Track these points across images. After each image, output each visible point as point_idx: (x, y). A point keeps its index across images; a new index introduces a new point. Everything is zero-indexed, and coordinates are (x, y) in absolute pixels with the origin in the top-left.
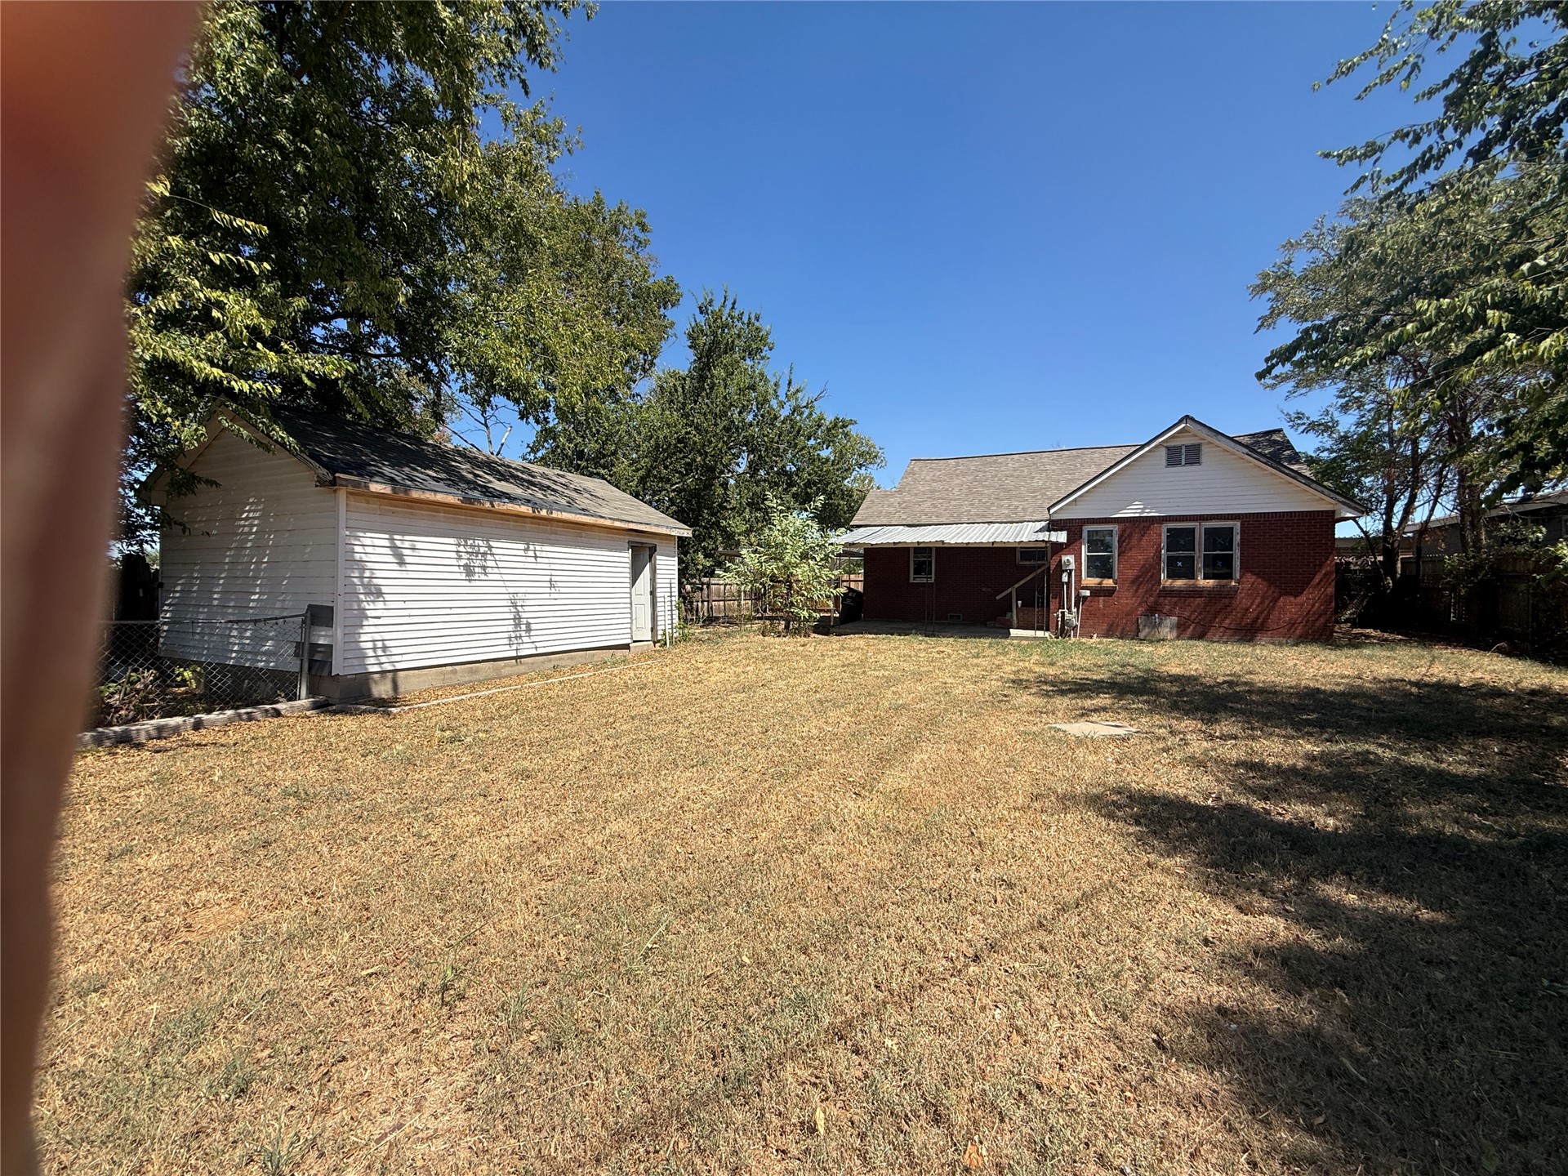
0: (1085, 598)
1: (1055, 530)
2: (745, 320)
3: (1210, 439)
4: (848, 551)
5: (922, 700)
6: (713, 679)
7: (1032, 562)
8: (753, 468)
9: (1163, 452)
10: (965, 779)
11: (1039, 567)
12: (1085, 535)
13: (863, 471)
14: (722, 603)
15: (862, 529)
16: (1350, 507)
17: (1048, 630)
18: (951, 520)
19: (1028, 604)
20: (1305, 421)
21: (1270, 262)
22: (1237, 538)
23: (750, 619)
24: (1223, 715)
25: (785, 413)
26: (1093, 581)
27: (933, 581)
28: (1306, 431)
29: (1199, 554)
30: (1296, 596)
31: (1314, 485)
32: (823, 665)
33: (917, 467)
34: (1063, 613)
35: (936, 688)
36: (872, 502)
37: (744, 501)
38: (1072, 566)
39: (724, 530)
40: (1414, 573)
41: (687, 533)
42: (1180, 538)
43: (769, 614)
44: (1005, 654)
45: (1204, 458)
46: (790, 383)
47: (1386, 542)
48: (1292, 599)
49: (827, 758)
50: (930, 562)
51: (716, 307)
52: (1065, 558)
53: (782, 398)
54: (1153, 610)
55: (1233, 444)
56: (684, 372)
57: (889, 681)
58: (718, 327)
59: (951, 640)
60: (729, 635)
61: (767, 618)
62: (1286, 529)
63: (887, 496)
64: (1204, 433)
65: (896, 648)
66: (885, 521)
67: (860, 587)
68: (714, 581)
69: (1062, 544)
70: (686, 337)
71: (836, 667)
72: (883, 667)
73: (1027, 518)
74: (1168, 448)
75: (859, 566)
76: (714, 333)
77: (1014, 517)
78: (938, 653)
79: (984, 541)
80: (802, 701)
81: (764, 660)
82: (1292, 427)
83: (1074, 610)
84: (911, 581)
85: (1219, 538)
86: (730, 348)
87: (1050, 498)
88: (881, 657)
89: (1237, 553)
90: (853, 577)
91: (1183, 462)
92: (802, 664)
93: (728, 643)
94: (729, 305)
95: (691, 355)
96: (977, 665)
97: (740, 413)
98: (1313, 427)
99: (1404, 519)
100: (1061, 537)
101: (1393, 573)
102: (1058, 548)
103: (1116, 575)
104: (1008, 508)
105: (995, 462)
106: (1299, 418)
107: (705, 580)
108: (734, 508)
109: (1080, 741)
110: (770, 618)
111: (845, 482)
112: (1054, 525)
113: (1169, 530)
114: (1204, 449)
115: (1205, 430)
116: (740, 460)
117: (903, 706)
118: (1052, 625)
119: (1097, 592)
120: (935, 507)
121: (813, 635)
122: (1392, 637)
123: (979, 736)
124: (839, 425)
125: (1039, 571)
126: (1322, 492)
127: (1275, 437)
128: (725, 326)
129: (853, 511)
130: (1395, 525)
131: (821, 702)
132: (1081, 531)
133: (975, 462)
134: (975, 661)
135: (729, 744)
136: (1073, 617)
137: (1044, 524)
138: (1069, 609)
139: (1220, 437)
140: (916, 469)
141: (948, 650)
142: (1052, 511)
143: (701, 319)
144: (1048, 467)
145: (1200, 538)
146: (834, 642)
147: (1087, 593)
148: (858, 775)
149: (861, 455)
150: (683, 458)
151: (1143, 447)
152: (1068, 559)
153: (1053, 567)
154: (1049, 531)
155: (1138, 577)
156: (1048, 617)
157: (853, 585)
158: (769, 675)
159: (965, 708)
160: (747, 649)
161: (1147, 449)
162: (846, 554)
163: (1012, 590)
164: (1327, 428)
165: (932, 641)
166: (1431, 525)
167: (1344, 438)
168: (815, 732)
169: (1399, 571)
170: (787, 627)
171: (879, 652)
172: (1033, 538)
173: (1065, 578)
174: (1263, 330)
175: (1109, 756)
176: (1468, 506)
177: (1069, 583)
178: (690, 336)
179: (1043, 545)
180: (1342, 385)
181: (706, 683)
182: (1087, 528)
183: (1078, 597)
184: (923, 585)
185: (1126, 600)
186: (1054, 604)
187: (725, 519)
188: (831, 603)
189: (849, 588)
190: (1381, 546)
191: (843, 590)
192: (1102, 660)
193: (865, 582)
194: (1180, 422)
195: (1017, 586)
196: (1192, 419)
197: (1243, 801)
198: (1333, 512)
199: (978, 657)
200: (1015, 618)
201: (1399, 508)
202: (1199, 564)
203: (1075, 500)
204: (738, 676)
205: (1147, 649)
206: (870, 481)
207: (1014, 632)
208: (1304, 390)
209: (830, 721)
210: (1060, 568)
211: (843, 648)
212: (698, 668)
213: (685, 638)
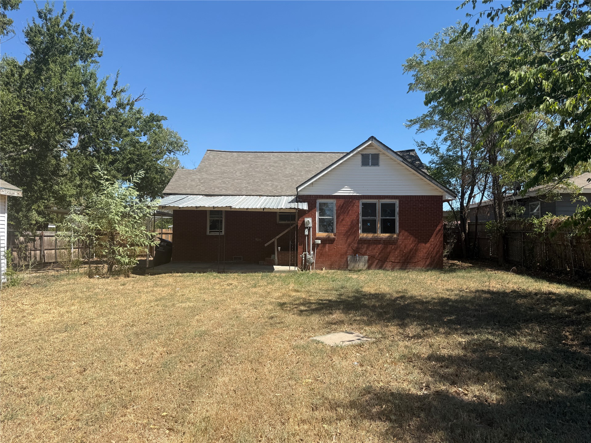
0: (318, 245)
1: (301, 202)
2: (80, 31)
3: (384, 151)
4: (161, 212)
5: (220, 325)
6: (37, 320)
7: (286, 222)
8: (83, 146)
9: (360, 157)
10: (261, 397)
11: (292, 225)
12: (318, 205)
13: (172, 155)
14: (53, 251)
15: (171, 197)
16: (449, 194)
17: (297, 266)
18: (236, 193)
19: (285, 249)
20: (425, 147)
21: (414, 54)
22: (397, 210)
23: (77, 264)
24: (408, 320)
25: (111, 105)
26: (323, 235)
27: (223, 233)
28: (426, 152)
29: (379, 218)
30: (426, 243)
31: (433, 181)
32: (139, 301)
33: (212, 155)
34: (305, 255)
35: (229, 313)
36: (179, 177)
37: (75, 171)
38: (311, 225)
39: (55, 192)
40: (474, 230)
41: (17, 193)
42: (369, 209)
43: (95, 259)
44: (272, 283)
45: (381, 162)
46: (116, 84)
47: (460, 214)
48: (424, 245)
49: (141, 393)
50: (222, 220)
51: (54, 15)
52: (306, 220)
53: (109, 94)
54: (356, 252)
55: (395, 155)
56: (21, 63)
57: (194, 311)
58: (55, 32)
59: (236, 275)
60: (57, 278)
61: (93, 263)
62: (420, 205)
63: (190, 174)
64: (381, 148)
65: (197, 283)
66: (189, 191)
67: (169, 238)
68: (46, 233)
69: (305, 210)
70: (23, 35)
71: (151, 301)
72: (188, 299)
73: (283, 193)
74: (363, 155)
75: (168, 222)
76: (51, 36)
77: (275, 192)
78: (228, 285)
79: (257, 207)
80: (120, 335)
81: (88, 299)
82: (420, 149)
83: (312, 252)
84: (208, 233)
85: (388, 209)
86: (65, 51)
87: (296, 182)
88: (186, 291)
89: (397, 218)
90: (164, 231)
91: (370, 164)
92: (122, 301)
93: (58, 286)
94: (66, 17)
95: (28, 50)
96: (255, 293)
97: (73, 102)
98: (429, 150)
99: (469, 201)
100: (304, 206)
101: (464, 230)
102: (302, 213)
103: (335, 231)
104: (272, 186)
105: (263, 156)
106: (423, 145)
107: (39, 233)
108: (65, 175)
109: (334, 349)
110: (97, 262)
111: (159, 162)
112: (299, 198)
113: (363, 204)
114: (381, 157)
115: (382, 146)
116: (73, 139)
117: (205, 333)
118: (299, 263)
119: (325, 241)
120: (224, 183)
121: (132, 275)
122: (466, 265)
123: (265, 354)
124: (153, 118)
125: (292, 227)
126: (437, 185)
127: (411, 153)
128: (60, 32)
129: (165, 183)
130: (465, 205)
131: (136, 334)
132: (315, 203)
133: (251, 155)
134: (254, 290)
135: (45, 389)
136: (311, 257)
137: (293, 197)
138: (309, 252)
139: (389, 151)
140: (211, 157)
141: (235, 283)
142: (299, 190)
143: (40, 22)
144: (295, 162)
145: (379, 208)
146: (149, 281)
147: (319, 242)
148: (170, 409)
149: (171, 144)
150: (17, 132)
151: (348, 154)
152: (308, 220)
153: (299, 225)
154: (297, 202)
155: (347, 232)
156: (297, 257)
157: (164, 237)
158: (91, 313)
159: (252, 329)
160: (73, 290)
161: (352, 155)
162: (159, 214)
163: (275, 240)
164: (436, 151)
165: (223, 276)
166: (482, 205)
167: (442, 157)
168: (131, 365)
169: (467, 229)
170: (110, 269)
171: (186, 287)
172: (289, 206)
173: (306, 233)
174: (411, 92)
175: (354, 359)
176: (498, 196)
177: (308, 236)
178: (28, 34)
179: (294, 211)
180: (439, 129)
181: (29, 325)
182: (319, 201)
183: (314, 244)
184: (216, 237)
185: (341, 245)
186: (300, 249)
187: (58, 184)
188: (147, 250)
189: (161, 240)
190: (459, 216)
191: (158, 242)
192: (331, 285)
193: (174, 235)
194: (369, 140)
195: (278, 237)
196: (375, 139)
197: (443, 388)
198: (442, 196)
199: (255, 287)
200: (276, 258)
201: (467, 196)
202: (379, 225)
203: (312, 183)
204: (62, 316)
205: (354, 276)
206: (177, 164)
207: (276, 268)
208: (423, 130)
209: (145, 352)
210: (304, 226)
211: (156, 285)
212: (23, 311)
213: (14, 283)
